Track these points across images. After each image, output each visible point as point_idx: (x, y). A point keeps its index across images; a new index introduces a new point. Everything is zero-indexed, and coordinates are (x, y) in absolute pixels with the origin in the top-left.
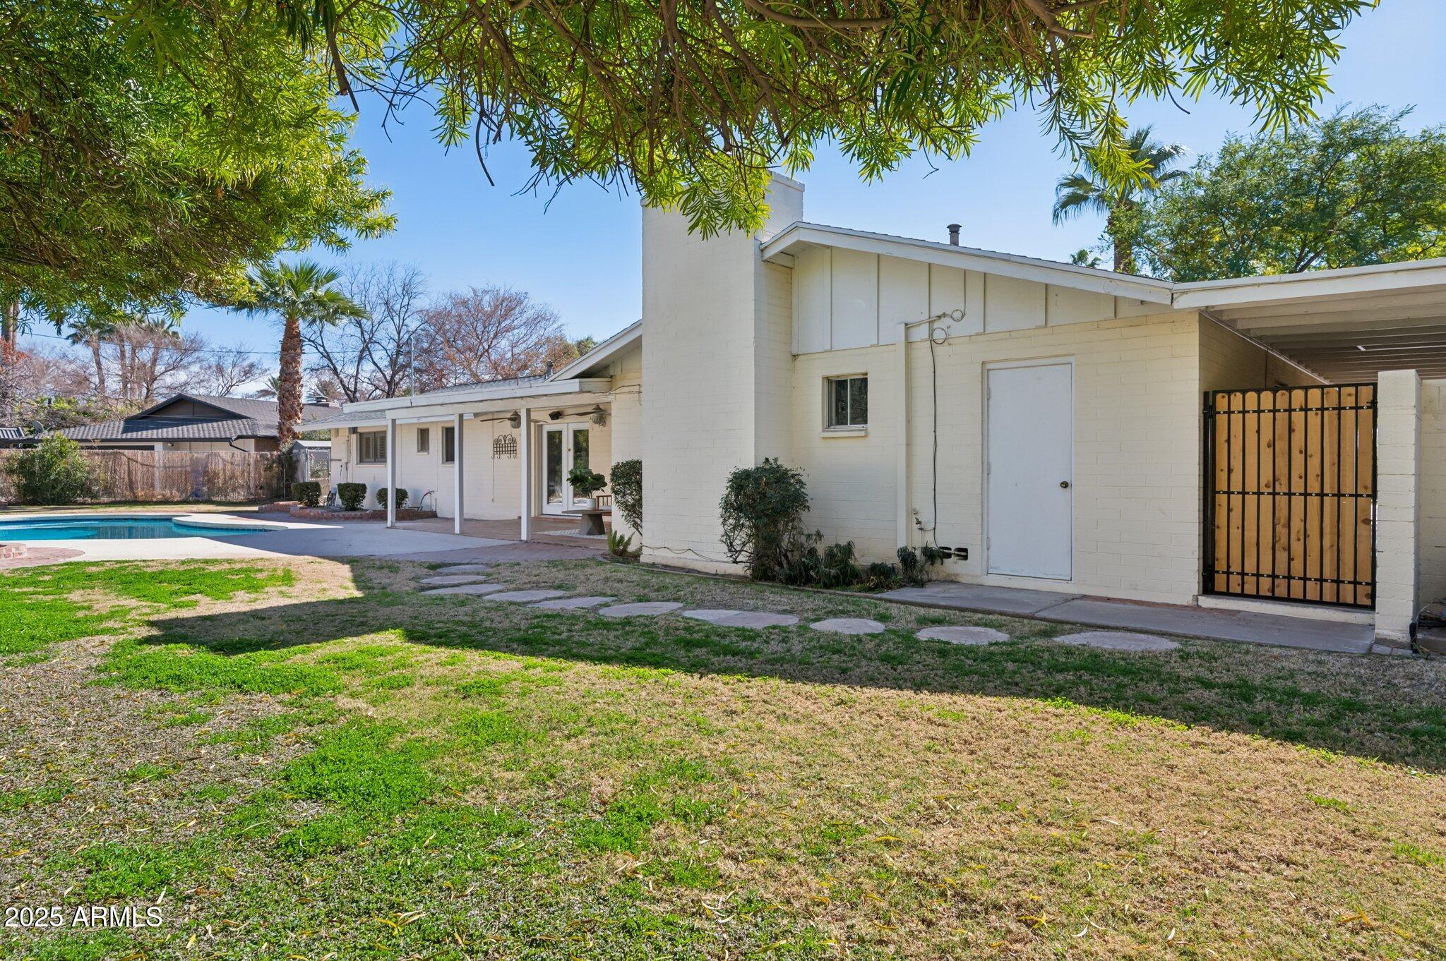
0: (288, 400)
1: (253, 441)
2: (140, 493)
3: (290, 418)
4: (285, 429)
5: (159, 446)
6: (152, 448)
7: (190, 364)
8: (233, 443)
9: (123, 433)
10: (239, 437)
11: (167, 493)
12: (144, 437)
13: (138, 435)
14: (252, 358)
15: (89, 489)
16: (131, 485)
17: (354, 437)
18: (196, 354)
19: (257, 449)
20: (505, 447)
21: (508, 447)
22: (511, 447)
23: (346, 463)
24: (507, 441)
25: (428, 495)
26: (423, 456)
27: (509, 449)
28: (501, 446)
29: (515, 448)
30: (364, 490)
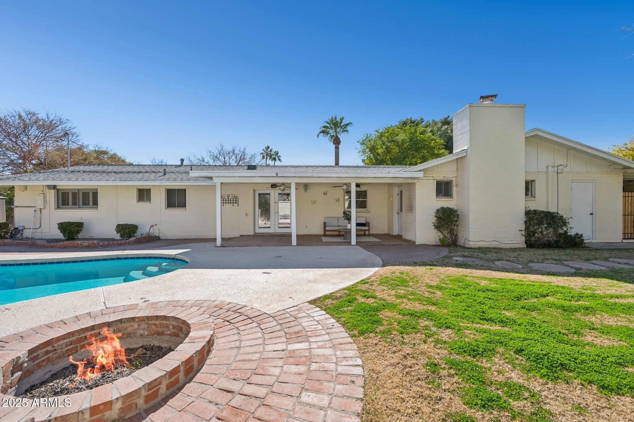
17: (52, 192)
20: (228, 200)
21: (231, 200)
22: (233, 200)
23: (41, 209)
24: (230, 197)
25: (152, 227)
26: (144, 205)
27: (232, 201)
28: (224, 200)
29: (237, 201)
30: (82, 226)
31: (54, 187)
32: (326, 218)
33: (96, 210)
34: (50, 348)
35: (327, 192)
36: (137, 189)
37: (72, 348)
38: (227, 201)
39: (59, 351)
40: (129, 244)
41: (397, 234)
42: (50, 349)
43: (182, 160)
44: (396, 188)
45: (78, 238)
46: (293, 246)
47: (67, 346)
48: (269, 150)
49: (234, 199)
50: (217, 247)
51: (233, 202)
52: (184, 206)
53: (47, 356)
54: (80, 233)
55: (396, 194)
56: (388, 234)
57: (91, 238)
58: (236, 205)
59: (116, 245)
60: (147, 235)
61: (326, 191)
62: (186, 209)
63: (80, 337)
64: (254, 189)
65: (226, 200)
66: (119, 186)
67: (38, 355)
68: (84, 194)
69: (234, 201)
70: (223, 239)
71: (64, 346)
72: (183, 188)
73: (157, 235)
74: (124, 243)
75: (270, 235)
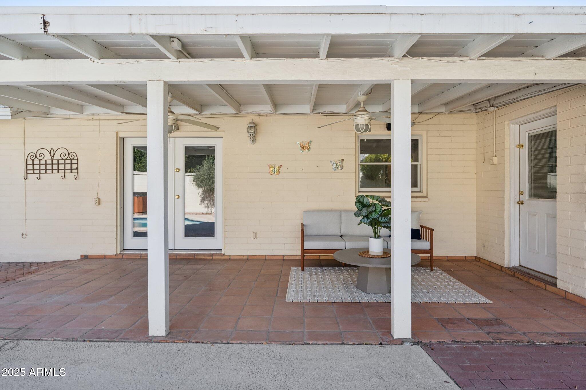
20: (52, 164)
21: (58, 164)
22: (65, 164)
24: (57, 157)
27: (61, 167)
28: (42, 162)
29: (74, 166)
32: (304, 211)
35: (310, 143)
38: (49, 167)
41: (517, 264)
44: (512, 126)
49: (68, 161)
51: (64, 169)
55: (514, 145)
56: (477, 259)
58: (70, 176)
61: (308, 141)
64: (121, 135)
65: (46, 164)
69: (68, 167)
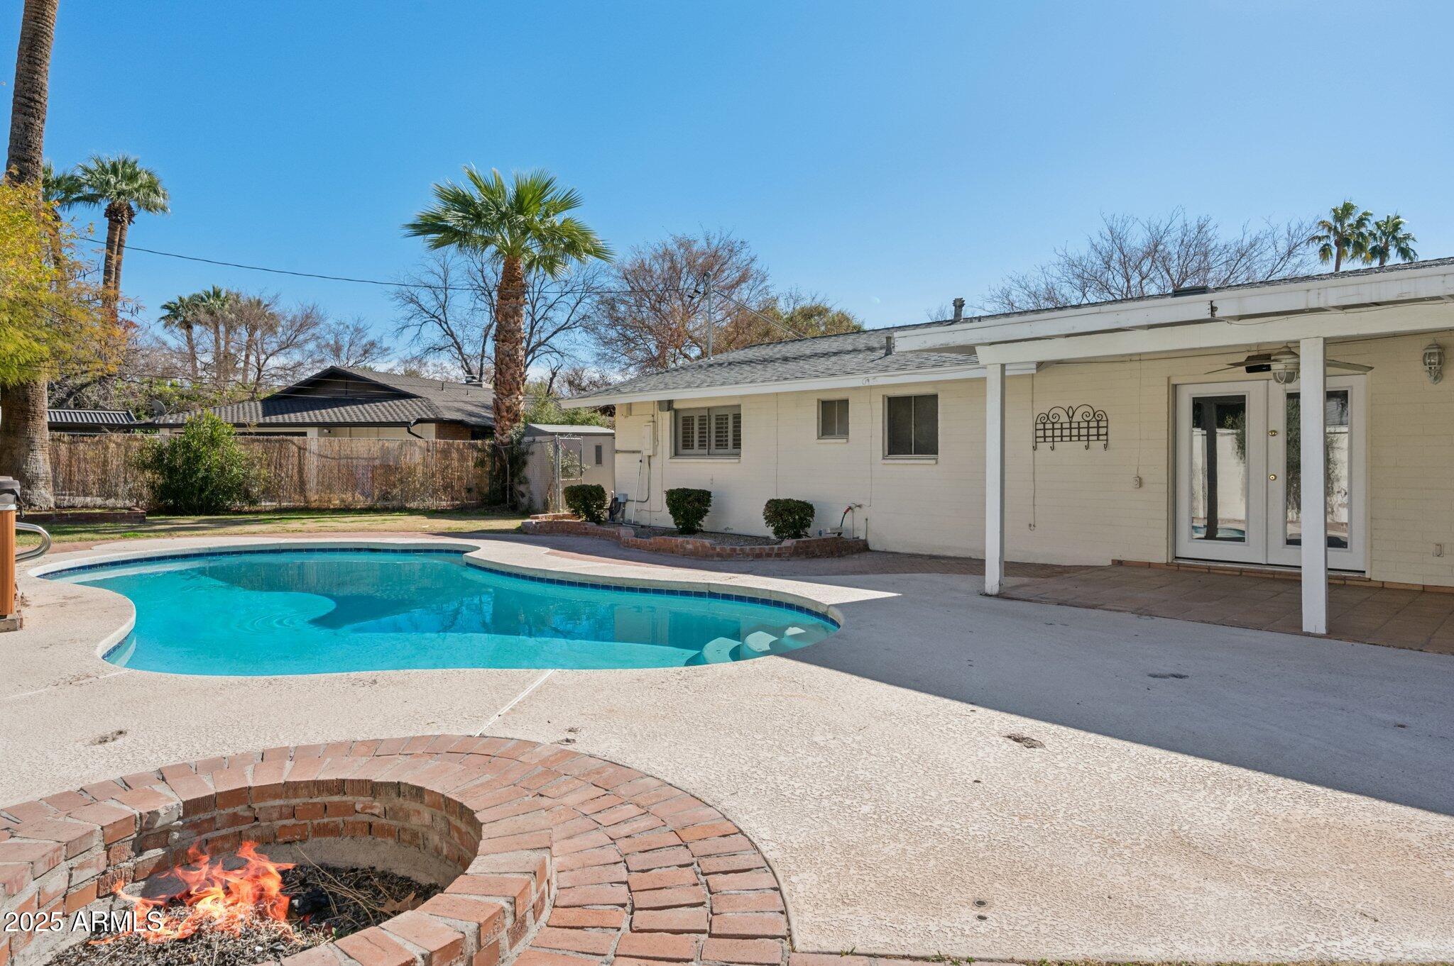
0: (509, 368)
1: (433, 427)
2: (313, 497)
3: (511, 392)
4: (503, 408)
5: (312, 433)
6: (304, 434)
7: (306, 341)
8: (412, 430)
9: (264, 416)
10: (420, 421)
11: (348, 497)
12: (294, 420)
13: (286, 418)
14: (371, 336)
15: (247, 491)
16: (302, 486)
17: (666, 418)
18: (311, 331)
19: (438, 436)
20: (1071, 428)
21: (1079, 428)
22: (1088, 428)
23: (649, 457)
24: (1077, 418)
25: (850, 512)
26: (833, 445)
27: (1084, 432)
28: (1056, 426)
29: (1103, 431)
30: (709, 501)
31: (669, 405)
33: (737, 461)
34: (240, 810)
36: (818, 400)
37: (294, 825)
38: (1066, 432)
39: (264, 824)
40: (778, 555)
42: (241, 813)
43: (959, 304)
45: (702, 531)
46: (1308, 634)
47: (280, 818)
48: (1352, 220)
49: (1093, 424)
50: (987, 595)
51: (1088, 435)
52: (934, 451)
53: (237, 829)
54: (705, 518)
57: (728, 531)
58: (1097, 445)
59: (748, 555)
60: (836, 535)
62: (936, 459)
63: (310, 801)
64: (1174, 381)
65: (1062, 429)
66: (781, 393)
67: (213, 819)
68: (719, 418)
69: (1093, 431)
70: (1009, 568)
71: (275, 815)
72: (928, 390)
73: (862, 537)
74: (767, 551)
75: (1241, 571)
